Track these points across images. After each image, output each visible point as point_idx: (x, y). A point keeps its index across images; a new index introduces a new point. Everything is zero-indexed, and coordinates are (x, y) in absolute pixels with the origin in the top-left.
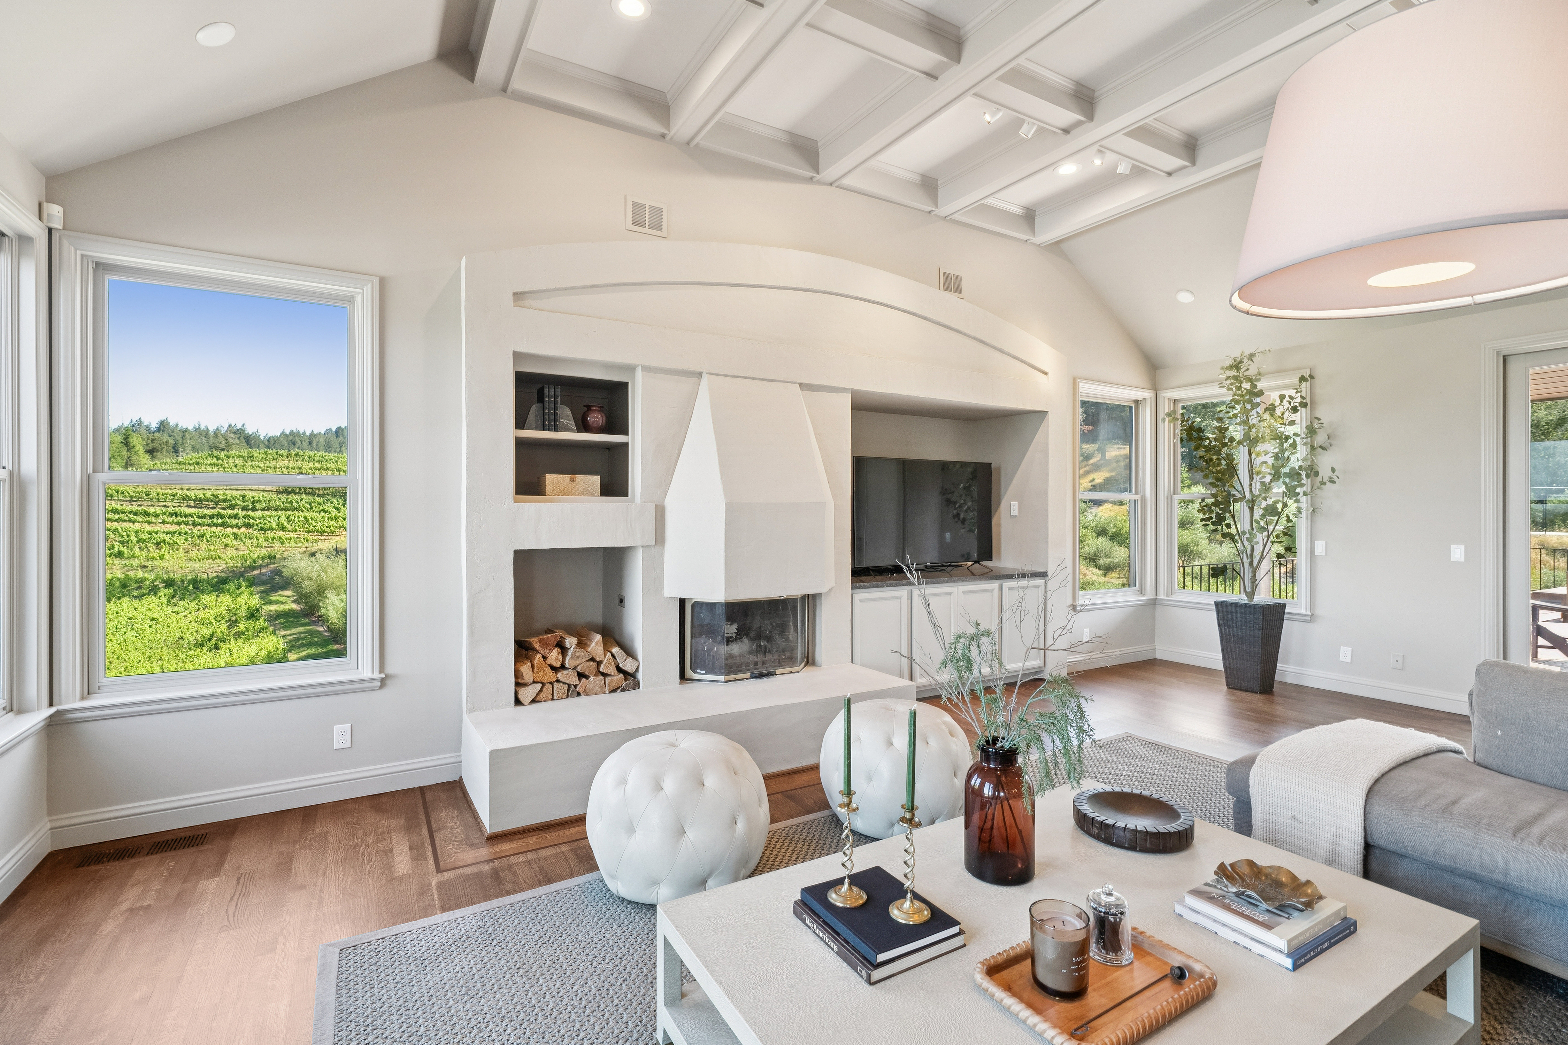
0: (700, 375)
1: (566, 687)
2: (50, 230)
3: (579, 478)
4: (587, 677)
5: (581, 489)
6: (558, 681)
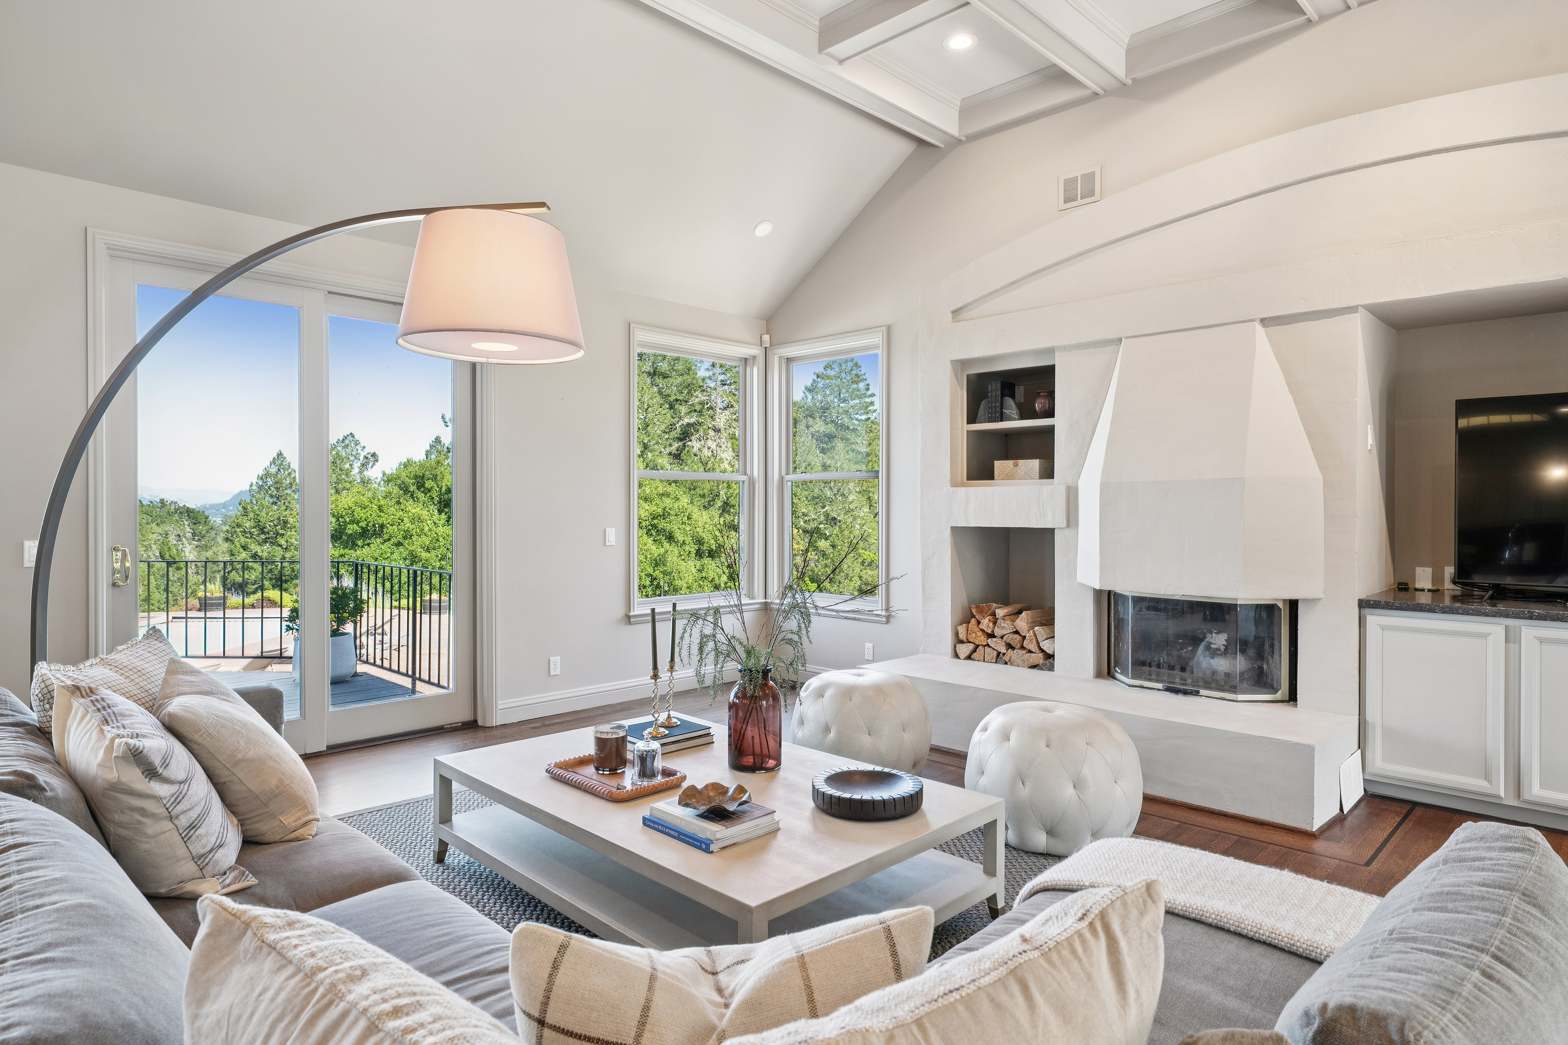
0: (1120, 340)
1: (995, 653)
2: (765, 348)
3: (1021, 462)
4: (1013, 648)
5: (1022, 473)
6: (988, 645)
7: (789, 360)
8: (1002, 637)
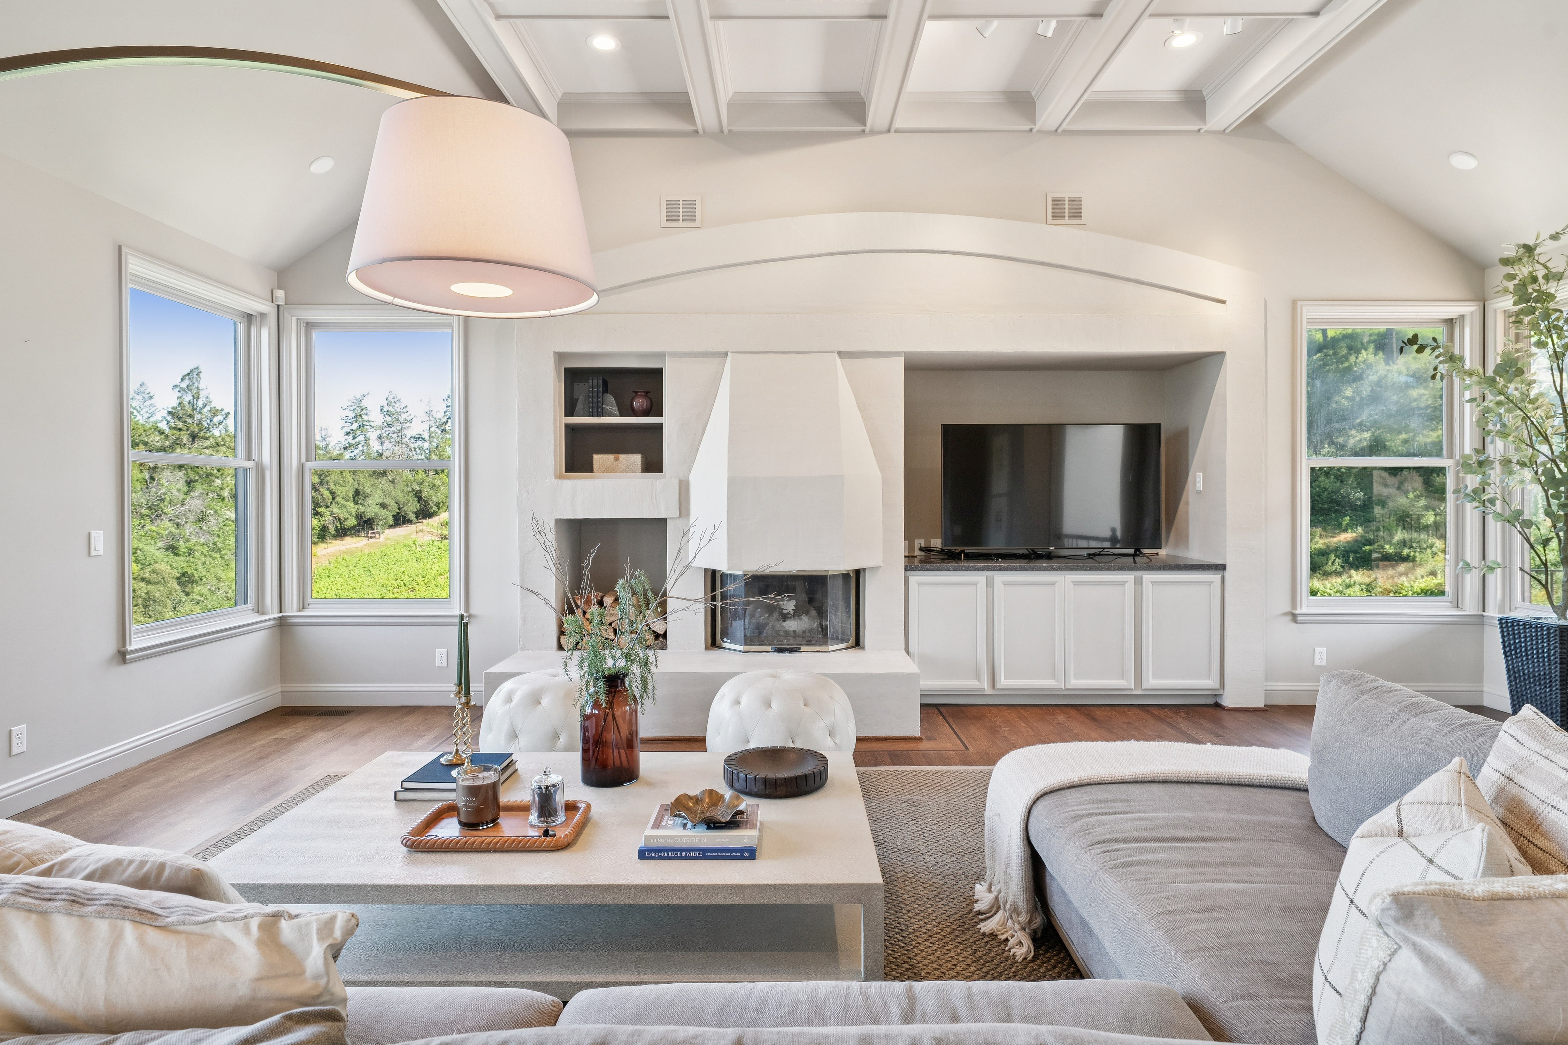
0: (726, 354)
2: (278, 306)
3: (622, 457)
5: (623, 467)
7: (310, 325)
8: (610, 624)
